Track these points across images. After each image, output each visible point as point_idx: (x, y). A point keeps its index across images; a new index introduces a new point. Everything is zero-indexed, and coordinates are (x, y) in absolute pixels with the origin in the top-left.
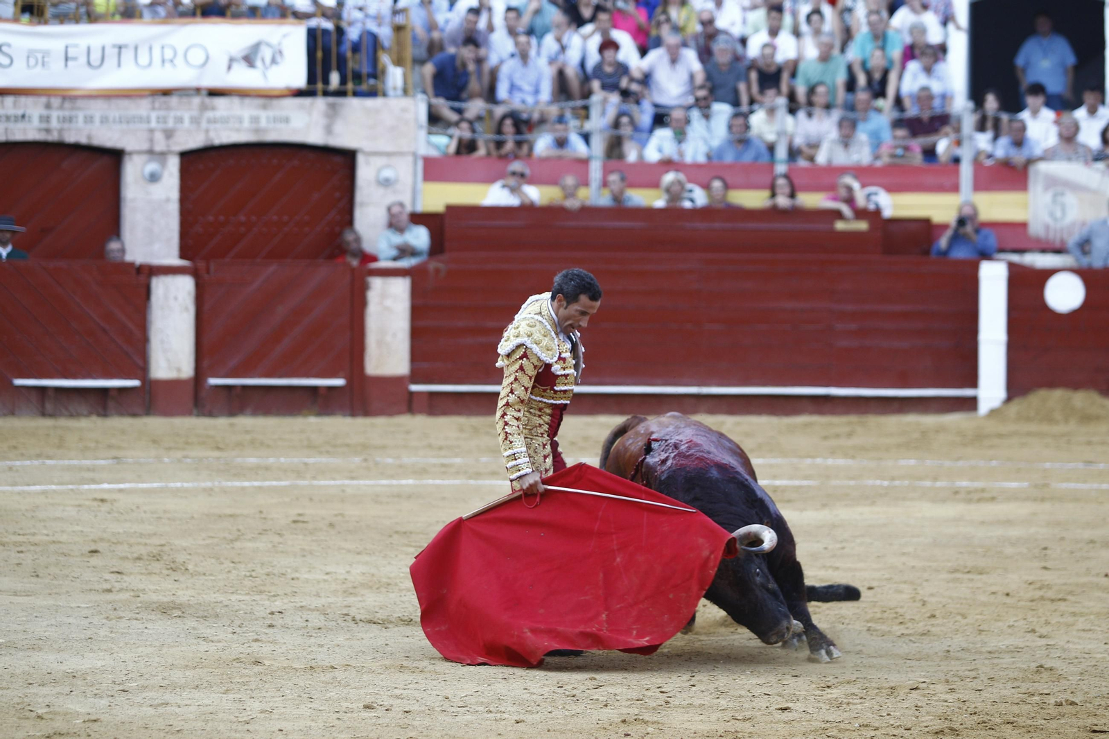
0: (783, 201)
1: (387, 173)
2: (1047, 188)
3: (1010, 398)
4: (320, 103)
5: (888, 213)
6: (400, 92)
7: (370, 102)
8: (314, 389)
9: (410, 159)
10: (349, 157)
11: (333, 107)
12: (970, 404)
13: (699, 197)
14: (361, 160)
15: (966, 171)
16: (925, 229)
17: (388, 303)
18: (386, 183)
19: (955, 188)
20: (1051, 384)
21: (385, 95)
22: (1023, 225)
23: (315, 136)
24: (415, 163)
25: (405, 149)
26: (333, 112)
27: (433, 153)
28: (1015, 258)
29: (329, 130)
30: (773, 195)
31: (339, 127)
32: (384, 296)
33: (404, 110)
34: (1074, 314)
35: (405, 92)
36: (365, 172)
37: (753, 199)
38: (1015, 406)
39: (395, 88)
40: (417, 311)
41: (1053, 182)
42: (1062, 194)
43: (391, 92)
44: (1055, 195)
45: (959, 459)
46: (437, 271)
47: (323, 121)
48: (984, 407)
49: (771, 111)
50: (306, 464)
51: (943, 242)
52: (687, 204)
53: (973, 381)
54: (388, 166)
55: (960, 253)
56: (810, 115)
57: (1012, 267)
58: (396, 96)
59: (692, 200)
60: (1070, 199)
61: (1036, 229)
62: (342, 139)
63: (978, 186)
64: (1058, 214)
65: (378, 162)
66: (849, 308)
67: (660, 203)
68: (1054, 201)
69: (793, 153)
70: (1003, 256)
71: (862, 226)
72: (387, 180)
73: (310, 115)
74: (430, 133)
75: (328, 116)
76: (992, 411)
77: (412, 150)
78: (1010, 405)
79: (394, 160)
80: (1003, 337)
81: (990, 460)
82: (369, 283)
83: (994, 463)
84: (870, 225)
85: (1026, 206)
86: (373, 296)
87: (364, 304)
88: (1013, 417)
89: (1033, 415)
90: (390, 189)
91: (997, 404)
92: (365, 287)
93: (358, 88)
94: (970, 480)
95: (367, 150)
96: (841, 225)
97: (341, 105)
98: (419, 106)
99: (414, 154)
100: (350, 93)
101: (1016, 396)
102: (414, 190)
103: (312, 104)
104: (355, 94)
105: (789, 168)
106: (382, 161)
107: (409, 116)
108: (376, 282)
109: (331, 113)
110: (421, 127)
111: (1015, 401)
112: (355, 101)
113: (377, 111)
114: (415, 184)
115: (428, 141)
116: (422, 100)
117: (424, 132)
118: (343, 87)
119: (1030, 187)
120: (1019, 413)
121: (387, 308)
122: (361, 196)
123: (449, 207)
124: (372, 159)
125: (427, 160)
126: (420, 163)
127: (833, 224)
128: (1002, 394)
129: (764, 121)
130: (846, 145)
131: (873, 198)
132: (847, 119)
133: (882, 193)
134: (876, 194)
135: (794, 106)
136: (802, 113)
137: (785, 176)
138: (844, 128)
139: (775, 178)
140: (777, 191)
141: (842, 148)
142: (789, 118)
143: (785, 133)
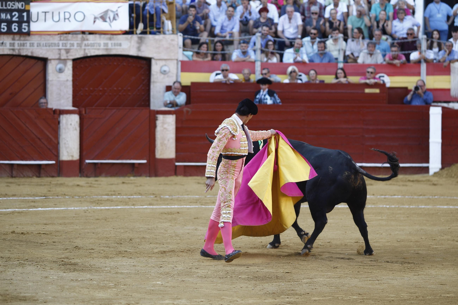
1: (165, 68)
3: (443, 168)
4: (135, 37)
5: (388, 85)
6: (171, 32)
7: (157, 37)
8: (133, 164)
9: (175, 62)
10: (148, 61)
11: (140, 39)
12: (426, 170)
13: (304, 78)
14: (153, 62)
15: (424, 67)
16: (405, 90)
17: (166, 126)
18: (164, 73)
19: (419, 74)
21: (164, 33)
22: (449, 90)
23: (133, 52)
24: (177, 64)
25: (173, 58)
26: (141, 41)
27: (186, 59)
28: (445, 105)
29: (139, 49)
30: (337, 78)
31: (143, 48)
32: (163, 123)
33: (172, 40)
35: (173, 31)
36: (155, 68)
37: (329, 79)
38: (445, 171)
39: (168, 31)
40: (178, 130)
45: (420, 195)
47: (136, 45)
48: (431, 172)
49: (336, 40)
50: (129, 198)
52: (299, 82)
53: (427, 161)
54: (165, 65)
56: (352, 41)
57: (443, 108)
58: (169, 34)
59: (301, 80)
61: (453, 93)
62: (145, 53)
63: (428, 74)
65: (161, 63)
66: (371, 127)
67: (287, 81)
69: (346, 58)
70: (439, 104)
71: (377, 91)
72: (165, 71)
73: (130, 42)
74: (184, 50)
75: (138, 43)
76: (435, 173)
77: (176, 58)
78: (443, 170)
79: (168, 62)
80: (440, 140)
81: (435, 196)
82: (157, 117)
83: (436, 197)
84: (380, 90)
85: (450, 82)
86: (159, 123)
87: (155, 126)
88: (444, 176)
89: (453, 175)
90: (166, 76)
91: (437, 170)
92: (155, 119)
93: (152, 30)
94: (425, 206)
95: (156, 58)
96: (367, 91)
97: (144, 38)
98: (179, 38)
99: (177, 60)
100: (148, 33)
101: (446, 167)
102: (177, 76)
103: (131, 38)
104: (151, 33)
105: (344, 66)
106: (163, 63)
107: (175, 43)
108: (160, 117)
109: (140, 41)
110: (180, 48)
111: (446, 169)
112: (151, 36)
113: (160, 40)
114: (177, 73)
115: (183, 54)
116: (180, 35)
117: (181, 50)
118: (145, 30)
119: (452, 74)
120: (447, 174)
121: (165, 128)
122: (153, 78)
123: (193, 83)
124: (158, 62)
125: (183, 63)
126: (180, 64)
127: (364, 90)
128: (440, 166)
129: (332, 44)
130: (371, 55)
131: (382, 78)
132: (371, 43)
133: (386, 76)
134: (383, 77)
135: (346, 37)
136: (349, 41)
137: (342, 69)
138: (370, 47)
139: (338, 69)
140: (339, 75)
141: (369, 56)
142: (344, 43)
143: (342, 50)
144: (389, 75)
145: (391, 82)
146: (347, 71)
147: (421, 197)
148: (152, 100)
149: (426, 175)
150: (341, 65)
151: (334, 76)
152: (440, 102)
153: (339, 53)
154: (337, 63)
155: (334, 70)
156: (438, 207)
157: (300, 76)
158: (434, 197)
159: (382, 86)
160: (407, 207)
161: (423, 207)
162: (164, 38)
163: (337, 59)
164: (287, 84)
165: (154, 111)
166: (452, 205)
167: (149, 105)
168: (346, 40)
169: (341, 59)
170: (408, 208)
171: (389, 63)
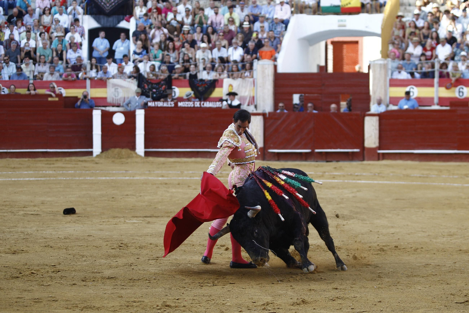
0: (33, 92)
2: (113, 87)
3: (102, 152)
5: (64, 95)
12: (91, 153)
13: (6, 91)
15: (88, 82)
16: (76, 99)
19: (85, 87)
20: (115, 147)
22: (106, 98)
28: (103, 108)
30: (29, 90)
34: (122, 125)
37: (23, 91)
38: (104, 154)
41: (114, 85)
42: (117, 89)
44: (116, 89)
45: (87, 171)
48: (95, 154)
49: (27, 65)
51: (79, 103)
52: (3, 93)
53: (91, 147)
55: (85, 107)
56: (39, 65)
57: (102, 111)
60: (120, 90)
61: (109, 100)
63: (92, 87)
64: (117, 95)
66: (53, 124)
68: (115, 91)
69: (35, 77)
70: (100, 108)
71: (57, 99)
76: (97, 156)
80: (100, 133)
81: (97, 171)
84: (59, 99)
85: (106, 92)
88: (104, 157)
89: (109, 157)
91: (99, 153)
94: (90, 177)
96: (50, 99)
101: (104, 151)
111: (104, 152)
119: (108, 86)
127: (47, 99)
128: (100, 150)
129: (26, 67)
131: (60, 90)
132: (52, 66)
133: (63, 89)
134: (61, 89)
135: (35, 62)
136: (37, 65)
137: (33, 84)
138: (51, 69)
139: (29, 84)
140: (30, 88)
141: (51, 75)
142: (33, 66)
143: (32, 71)
144: (65, 88)
145: (66, 93)
146: (36, 86)
149: (91, 157)
150: (31, 81)
151: (26, 89)
152: (100, 106)
153: (30, 73)
154: (29, 80)
155: (27, 85)
156: (99, 178)
157: (3, 89)
159: (60, 95)
160: (78, 178)
161: (89, 178)
163: (29, 77)
166: (109, 177)
168: (34, 64)
170: (78, 180)
171: (65, 81)
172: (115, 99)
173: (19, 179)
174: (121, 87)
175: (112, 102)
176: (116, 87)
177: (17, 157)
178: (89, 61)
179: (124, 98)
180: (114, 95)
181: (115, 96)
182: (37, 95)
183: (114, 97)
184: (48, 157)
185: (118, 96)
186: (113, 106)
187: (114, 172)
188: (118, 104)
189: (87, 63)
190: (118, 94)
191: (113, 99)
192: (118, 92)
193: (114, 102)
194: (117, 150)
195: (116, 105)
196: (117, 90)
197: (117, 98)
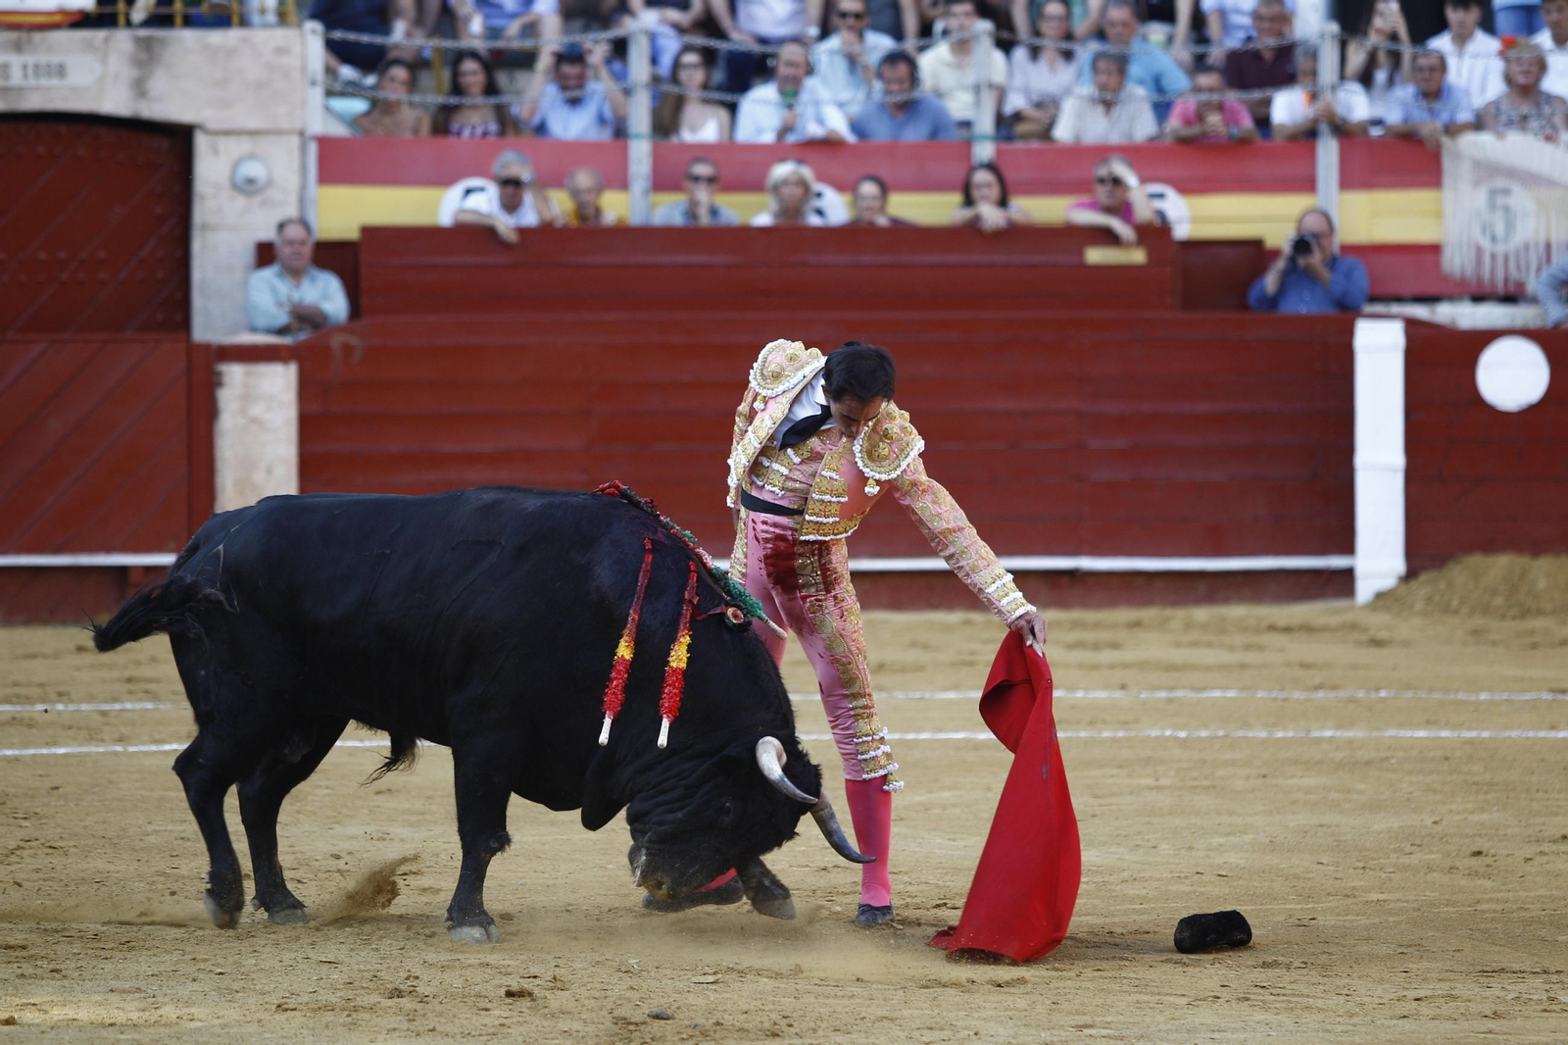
1: (253, 169)
2: (1477, 184)
3: (1411, 574)
4: (122, 40)
5: (1182, 231)
6: (271, 18)
7: (216, 37)
8: (122, 571)
9: (295, 140)
10: (179, 139)
11: (146, 45)
12: (1343, 582)
13: (835, 208)
14: (201, 142)
15: (1328, 152)
16: (1254, 253)
17: (256, 410)
18: (248, 187)
19: (1308, 184)
20: (1490, 546)
21: (244, 22)
22: (1435, 249)
23: (115, 102)
24: (303, 150)
25: (285, 125)
26: (147, 56)
27: (339, 130)
28: (1420, 312)
29: (140, 88)
30: (969, 202)
31: (158, 83)
32: (247, 398)
33: (281, 51)
34: (1532, 411)
35: (282, 18)
36: (210, 167)
37: (933, 209)
38: (1422, 587)
39: (263, 11)
40: (308, 425)
41: (1488, 170)
42: (1506, 192)
43: (256, 18)
44: (1493, 193)
45: (1318, 687)
46: (348, 349)
47: (128, 73)
48: (1365, 589)
49: (962, 46)
50: (104, 714)
52: (814, 220)
53: (1347, 546)
54: (252, 156)
56: (1033, 54)
57: (1412, 326)
58: (265, 26)
59: (820, 212)
60: (1521, 199)
61: (1456, 261)
62: (167, 105)
63: (1347, 182)
64: (1500, 230)
65: (235, 147)
66: (1112, 408)
67: (764, 219)
68: (1492, 206)
69: (1006, 124)
70: (1395, 309)
71: (1138, 256)
72: (251, 181)
73: (104, 60)
74: (330, 93)
75: (138, 63)
76: (1380, 596)
77: (297, 125)
78: (1414, 584)
79: (265, 144)
80: (1397, 458)
81: (1377, 690)
82: (220, 374)
83: (1383, 694)
84: (1150, 254)
85: (1439, 215)
86: (228, 398)
87: (211, 412)
88: (1419, 606)
89: (1455, 603)
90: (257, 200)
91: (1389, 582)
92: (213, 383)
93: (193, 11)
94: (1339, 727)
95: (212, 125)
96: (1095, 255)
97: (162, 42)
98: (309, 42)
99: (301, 134)
100: (178, 20)
101: (1425, 568)
102: (302, 201)
103: (106, 40)
104: (189, 22)
105: (999, 152)
106: (242, 146)
107: (292, 62)
108: (234, 374)
109: (143, 56)
110: (313, 83)
111: (1423, 577)
112: (189, 36)
113: (230, 53)
114: (303, 188)
115: (327, 109)
116: (314, 32)
117: (317, 93)
118: (164, 10)
119: (1447, 179)
120: (1429, 599)
121: (254, 421)
122: (201, 213)
123: (368, 231)
124: (223, 143)
125: (325, 144)
126: (313, 149)
127: (1081, 254)
128: (1398, 565)
129: (949, 65)
130: (1108, 105)
131: (1158, 204)
132: (1109, 55)
133: (1171, 194)
134: (1161, 196)
135: (1005, 35)
136: (1020, 51)
137: (991, 167)
138: (1103, 73)
139: (972, 169)
140: (976, 194)
141: (1100, 110)
142: (998, 56)
143: (991, 86)
144: (1185, 188)
145: (1194, 220)
146: (1010, 176)
147: (1321, 694)
148: (198, 302)
149: (1341, 603)
150: (984, 151)
151: (956, 198)
152: (1399, 299)
153: (978, 103)
154: (968, 144)
155: (957, 172)
156: (1391, 732)
158: (1373, 695)
159: (1155, 233)
160: (1263, 734)
161: (1328, 733)
162: (245, 40)
163: (966, 124)
164: (763, 230)
165: (207, 348)
166: (1447, 725)
167: (185, 324)
168: (1006, 45)
169: (986, 124)
170: (1264, 741)
171: (1184, 142)
172: (1493, 256)
173: (911, 736)
174: (1530, 179)
175: (1470, 271)
176: (1500, 183)
177: (897, 604)
178: (1334, 27)
179: (1548, 246)
180: (1484, 231)
181: (1494, 239)
182: (1016, 233)
183: (1486, 244)
184: (1084, 604)
185: (1506, 239)
186: (1478, 298)
187: (1483, 696)
188: (1506, 280)
189: (1322, 36)
190: (1510, 226)
191: (1479, 251)
192: (1507, 209)
193: (1486, 274)
194: (1501, 565)
195: (1500, 289)
196: (1500, 200)
197: (1500, 249)
